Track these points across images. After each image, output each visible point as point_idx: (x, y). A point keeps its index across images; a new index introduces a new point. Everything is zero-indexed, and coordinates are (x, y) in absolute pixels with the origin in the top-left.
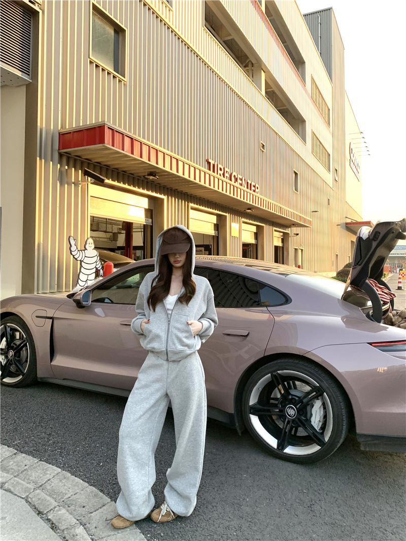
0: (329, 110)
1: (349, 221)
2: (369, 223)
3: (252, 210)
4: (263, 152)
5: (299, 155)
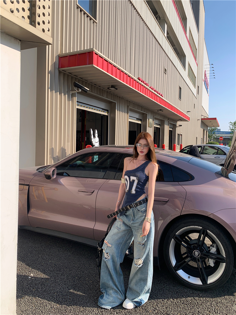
0: (196, 49)
1: (203, 117)
2: (215, 119)
3: (163, 111)
4: (166, 74)
5: (182, 77)
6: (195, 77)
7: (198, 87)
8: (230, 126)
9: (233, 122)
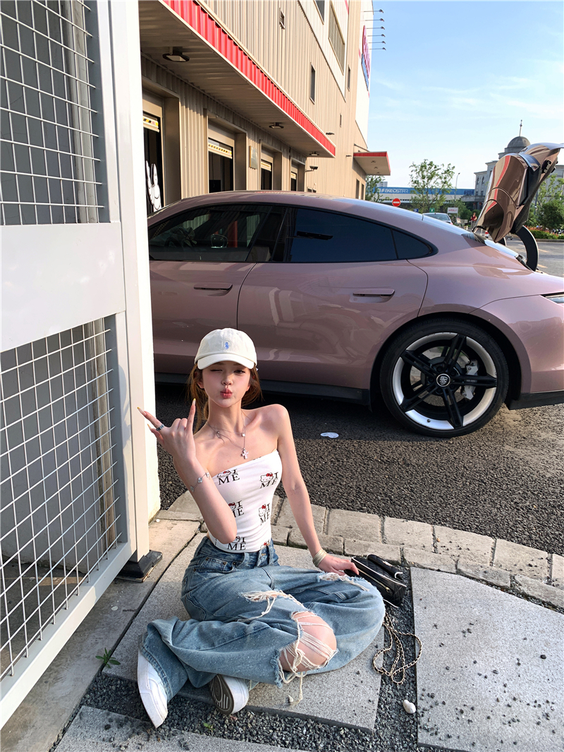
1: (356, 151)
2: (384, 154)
3: (282, 127)
4: (282, 28)
5: (317, 40)
6: (344, 44)
7: (349, 70)
8: (411, 174)
9: (419, 163)
